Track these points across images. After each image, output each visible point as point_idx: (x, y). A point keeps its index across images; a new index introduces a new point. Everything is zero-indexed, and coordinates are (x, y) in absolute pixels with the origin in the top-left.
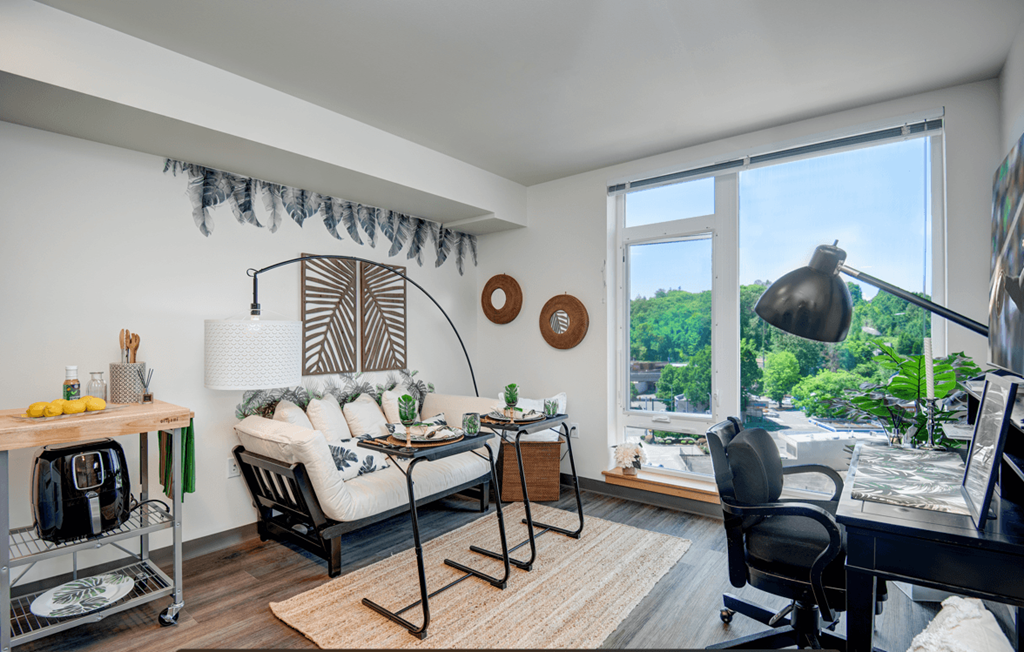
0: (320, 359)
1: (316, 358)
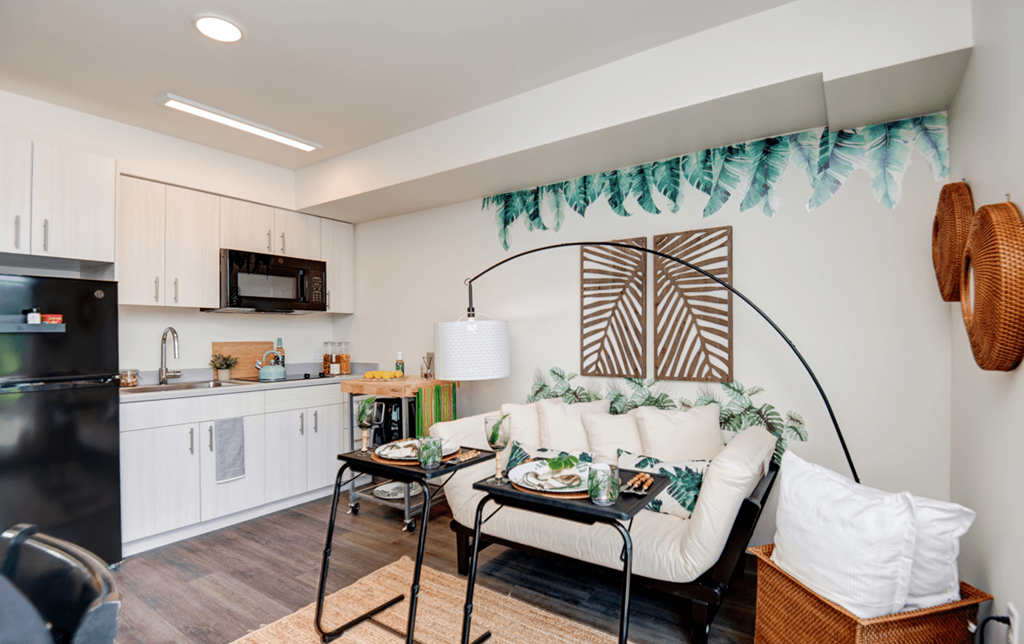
0: (600, 359)
1: (594, 357)
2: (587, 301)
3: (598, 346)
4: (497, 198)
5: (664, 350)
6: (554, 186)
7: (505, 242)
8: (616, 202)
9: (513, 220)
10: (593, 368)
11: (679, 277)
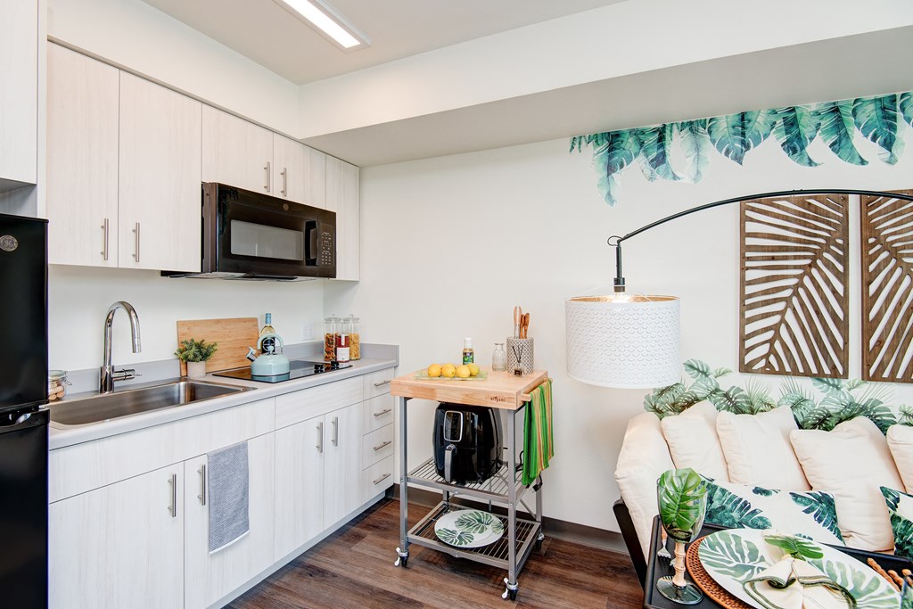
0: (772, 351)
1: (765, 349)
2: (750, 275)
3: (770, 334)
4: (596, 138)
5: (880, 343)
6: (691, 123)
7: (609, 194)
8: (794, 145)
9: (622, 166)
10: (762, 364)
11: (904, 248)
